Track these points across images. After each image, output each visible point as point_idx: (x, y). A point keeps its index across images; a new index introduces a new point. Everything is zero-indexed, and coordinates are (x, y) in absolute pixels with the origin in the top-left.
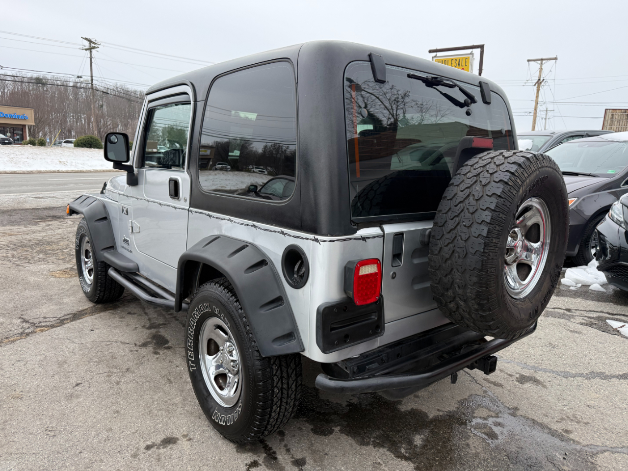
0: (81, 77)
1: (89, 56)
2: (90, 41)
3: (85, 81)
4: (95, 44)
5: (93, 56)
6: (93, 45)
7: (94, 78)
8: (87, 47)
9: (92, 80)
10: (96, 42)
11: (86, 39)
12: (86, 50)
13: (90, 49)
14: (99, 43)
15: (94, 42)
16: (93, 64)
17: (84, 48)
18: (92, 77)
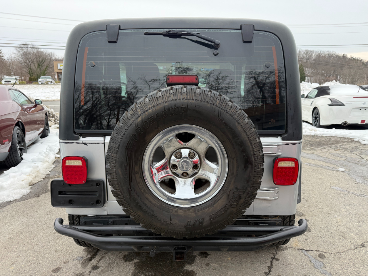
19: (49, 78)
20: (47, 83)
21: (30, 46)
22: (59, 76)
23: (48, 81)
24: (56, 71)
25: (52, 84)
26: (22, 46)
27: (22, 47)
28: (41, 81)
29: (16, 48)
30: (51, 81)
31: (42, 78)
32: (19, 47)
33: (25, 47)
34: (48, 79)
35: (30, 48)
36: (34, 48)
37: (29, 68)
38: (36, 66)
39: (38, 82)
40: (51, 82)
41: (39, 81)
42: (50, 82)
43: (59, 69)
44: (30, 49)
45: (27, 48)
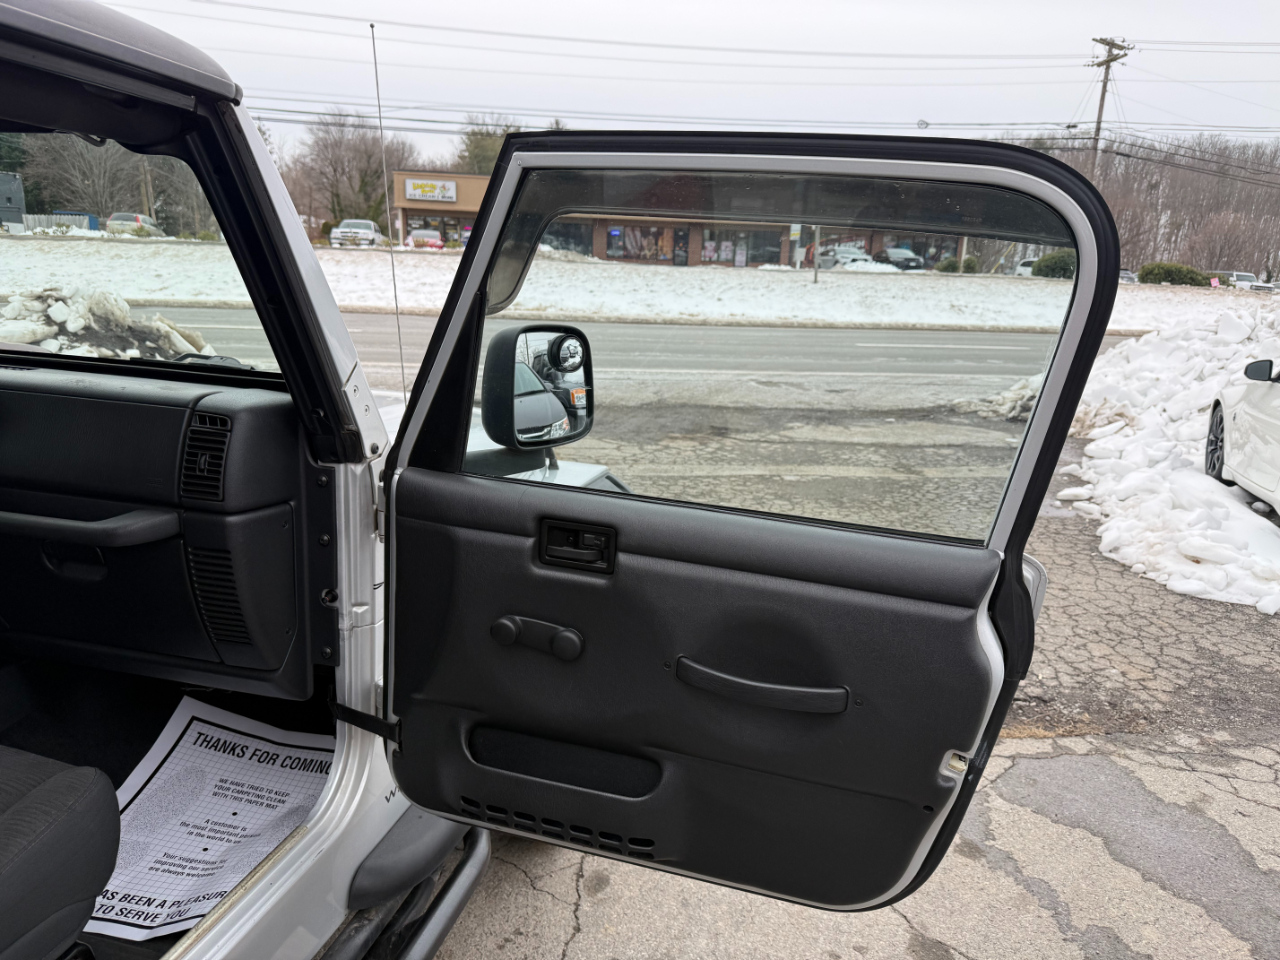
0: (1074, 126)
1: (1102, 77)
2: (1111, 44)
3: (1083, 133)
4: (1121, 48)
5: (1110, 76)
6: (1115, 52)
7: (1103, 125)
8: (1101, 59)
9: (1098, 129)
10: (1125, 44)
11: (1103, 41)
12: (1099, 65)
13: (1107, 63)
14: (1131, 46)
15: (1121, 43)
16: (1107, 95)
17: (1097, 61)
18: (1099, 122)
19: (368, 227)
20: (356, 242)
21: (351, 120)
22: (410, 222)
23: (360, 236)
24: (399, 203)
25: (374, 247)
26: (329, 119)
27: (327, 124)
28: (339, 235)
29: (310, 126)
30: (371, 237)
31: (348, 226)
32: (319, 124)
33: (334, 124)
34: (361, 231)
35: (353, 126)
36: (363, 127)
37: (332, 193)
38: (357, 184)
39: (329, 239)
40: (372, 242)
41: (333, 235)
42: (368, 242)
43: (408, 197)
44: (352, 129)
45: (343, 125)
